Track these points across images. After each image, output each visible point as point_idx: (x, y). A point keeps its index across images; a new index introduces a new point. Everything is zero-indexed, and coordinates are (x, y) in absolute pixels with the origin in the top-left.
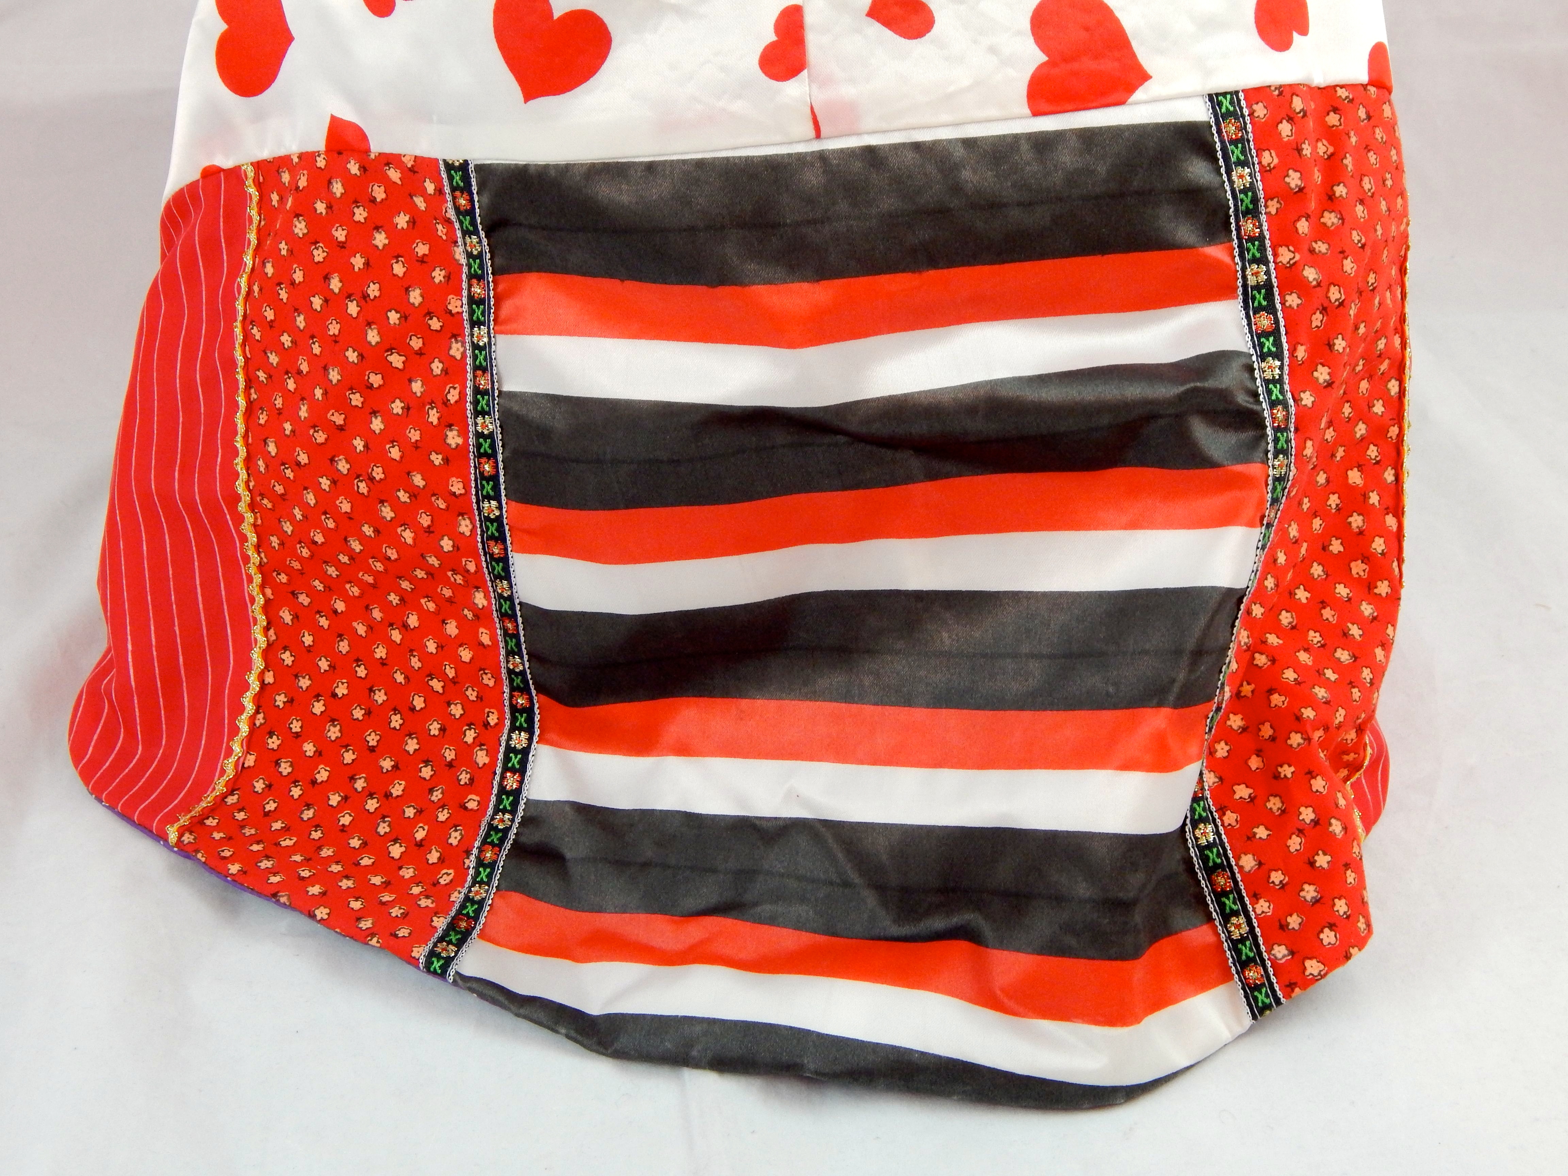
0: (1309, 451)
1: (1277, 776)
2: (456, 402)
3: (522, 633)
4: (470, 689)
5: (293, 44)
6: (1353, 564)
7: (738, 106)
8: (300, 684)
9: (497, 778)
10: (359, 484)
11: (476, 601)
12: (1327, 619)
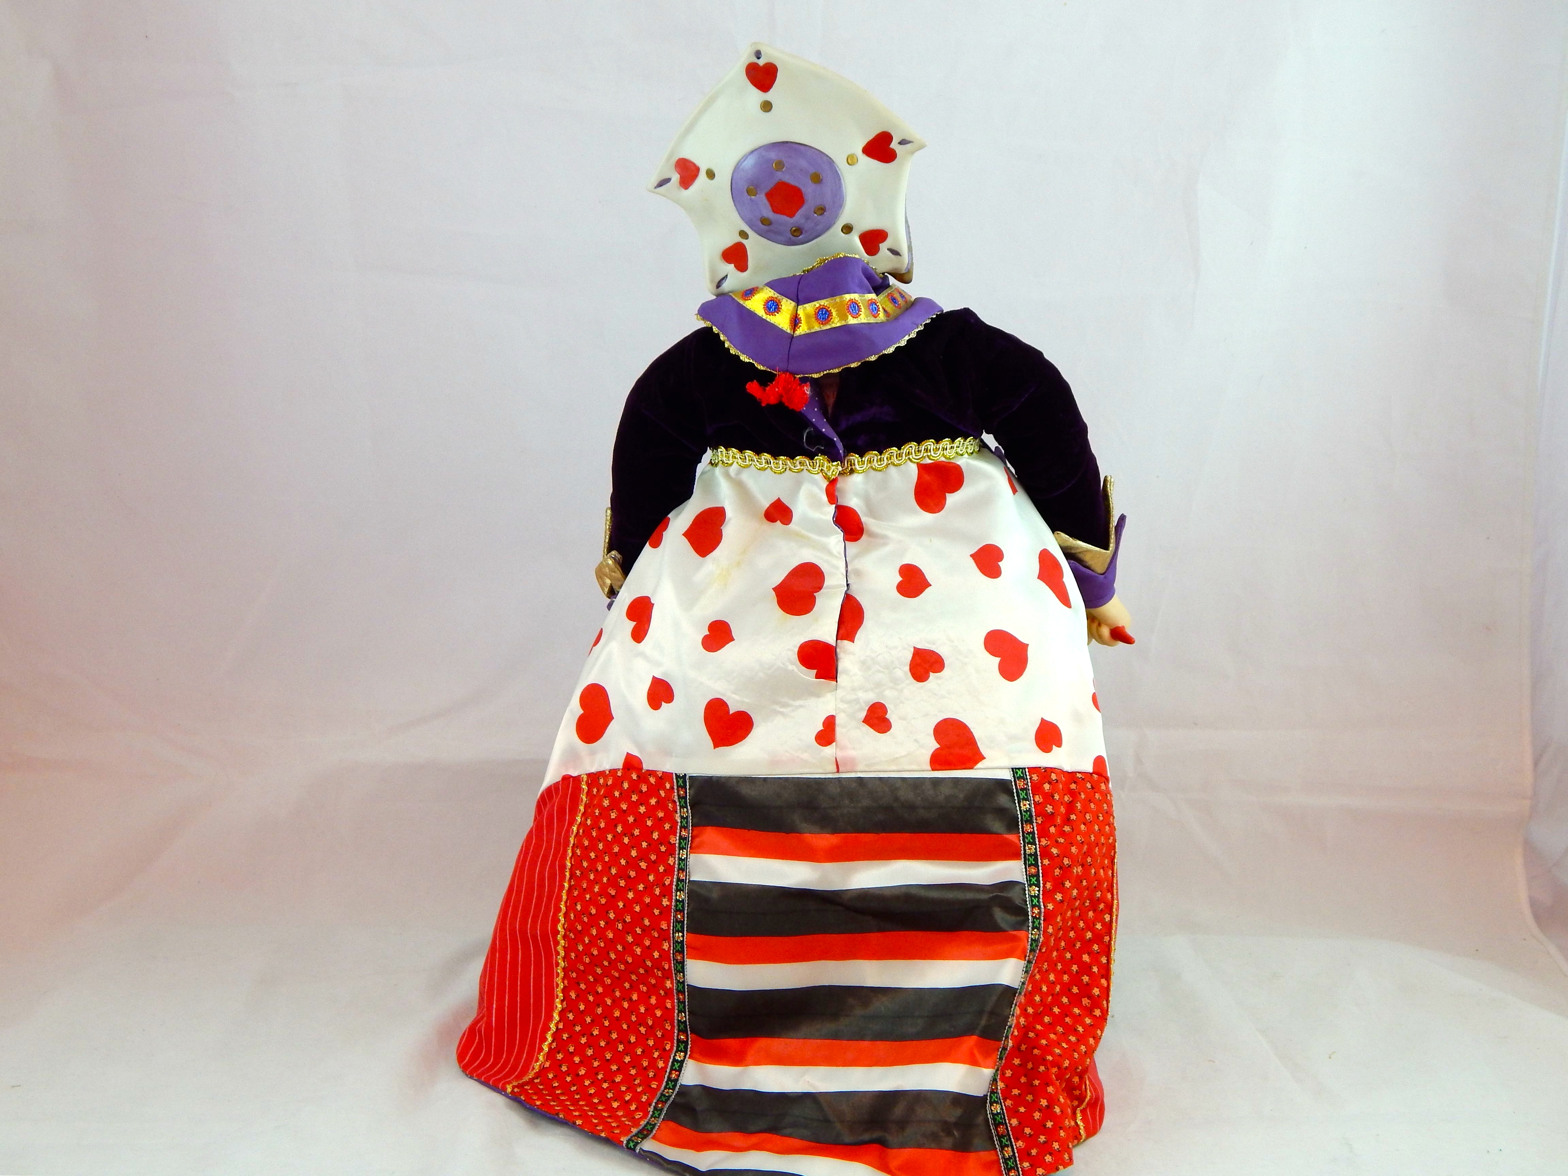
0: (1050, 930)
1: (1032, 1085)
2: (668, 885)
3: (687, 1000)
4: (659, 1031)
5: (613, 721)
6: (1083, 999)
7: (805, 756)
8: (576, 1029)
9: (667, 1074)
10: (619, 924)
11: (667, 985)
12: (1067, 1022)
